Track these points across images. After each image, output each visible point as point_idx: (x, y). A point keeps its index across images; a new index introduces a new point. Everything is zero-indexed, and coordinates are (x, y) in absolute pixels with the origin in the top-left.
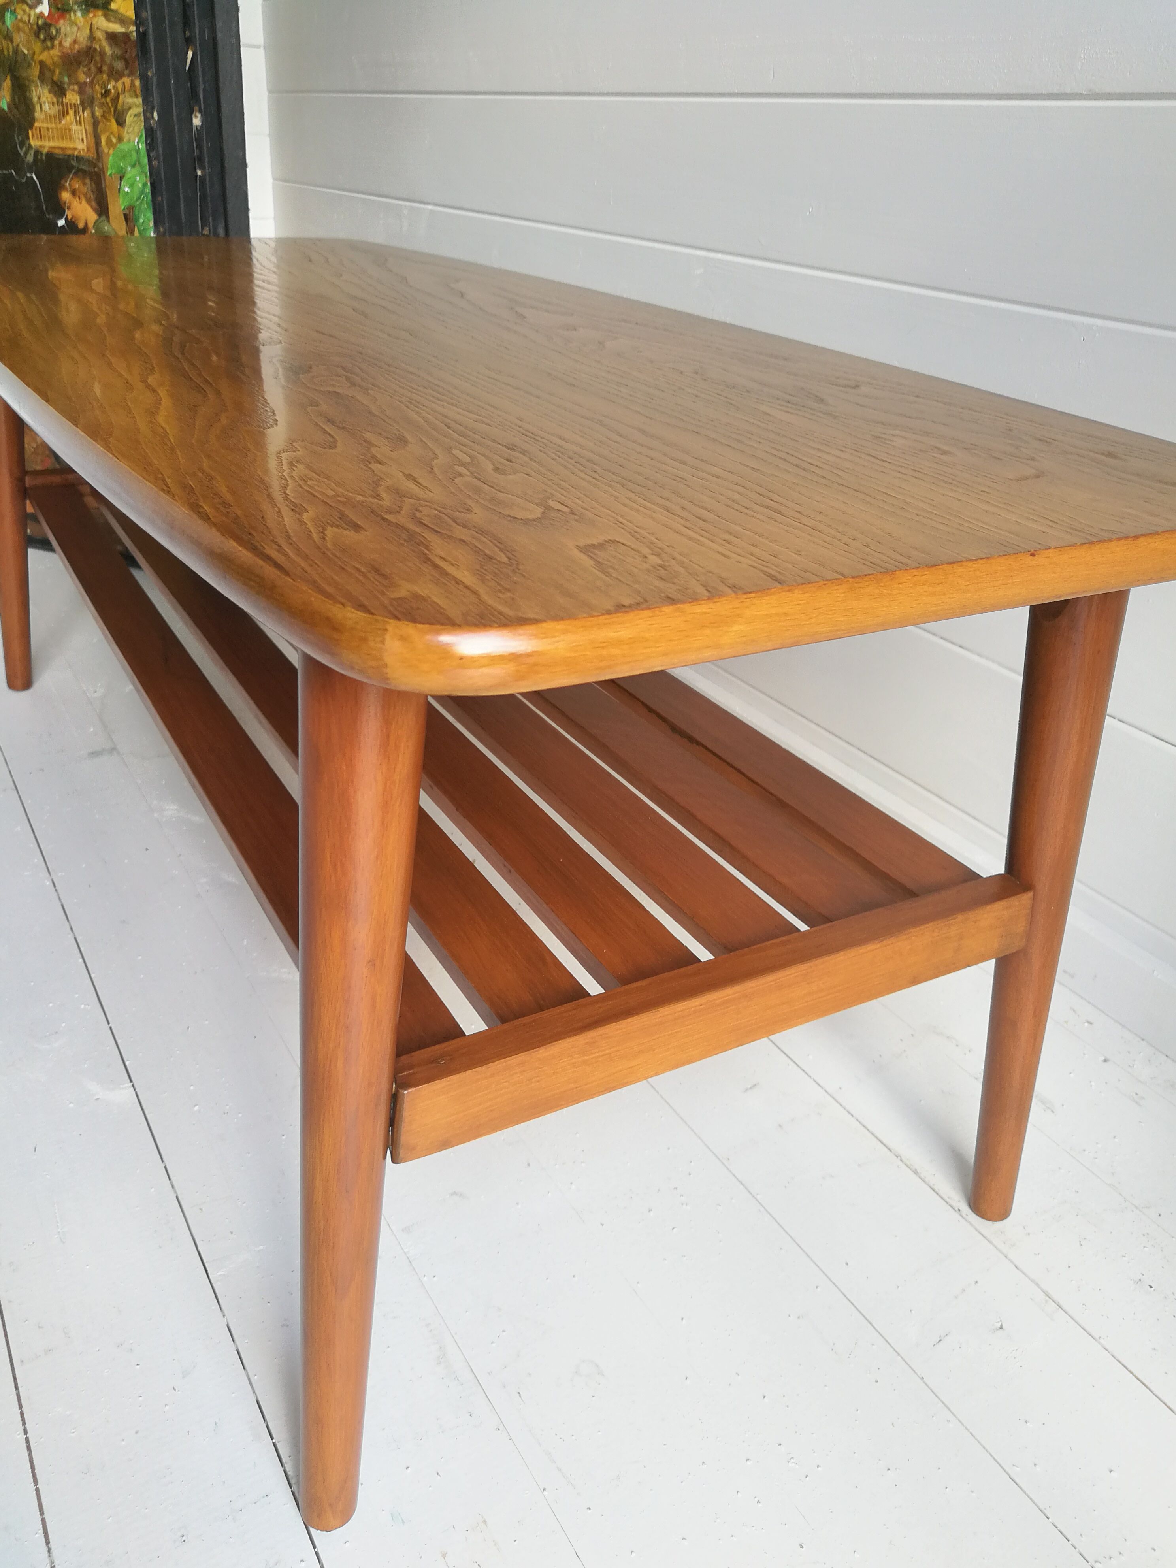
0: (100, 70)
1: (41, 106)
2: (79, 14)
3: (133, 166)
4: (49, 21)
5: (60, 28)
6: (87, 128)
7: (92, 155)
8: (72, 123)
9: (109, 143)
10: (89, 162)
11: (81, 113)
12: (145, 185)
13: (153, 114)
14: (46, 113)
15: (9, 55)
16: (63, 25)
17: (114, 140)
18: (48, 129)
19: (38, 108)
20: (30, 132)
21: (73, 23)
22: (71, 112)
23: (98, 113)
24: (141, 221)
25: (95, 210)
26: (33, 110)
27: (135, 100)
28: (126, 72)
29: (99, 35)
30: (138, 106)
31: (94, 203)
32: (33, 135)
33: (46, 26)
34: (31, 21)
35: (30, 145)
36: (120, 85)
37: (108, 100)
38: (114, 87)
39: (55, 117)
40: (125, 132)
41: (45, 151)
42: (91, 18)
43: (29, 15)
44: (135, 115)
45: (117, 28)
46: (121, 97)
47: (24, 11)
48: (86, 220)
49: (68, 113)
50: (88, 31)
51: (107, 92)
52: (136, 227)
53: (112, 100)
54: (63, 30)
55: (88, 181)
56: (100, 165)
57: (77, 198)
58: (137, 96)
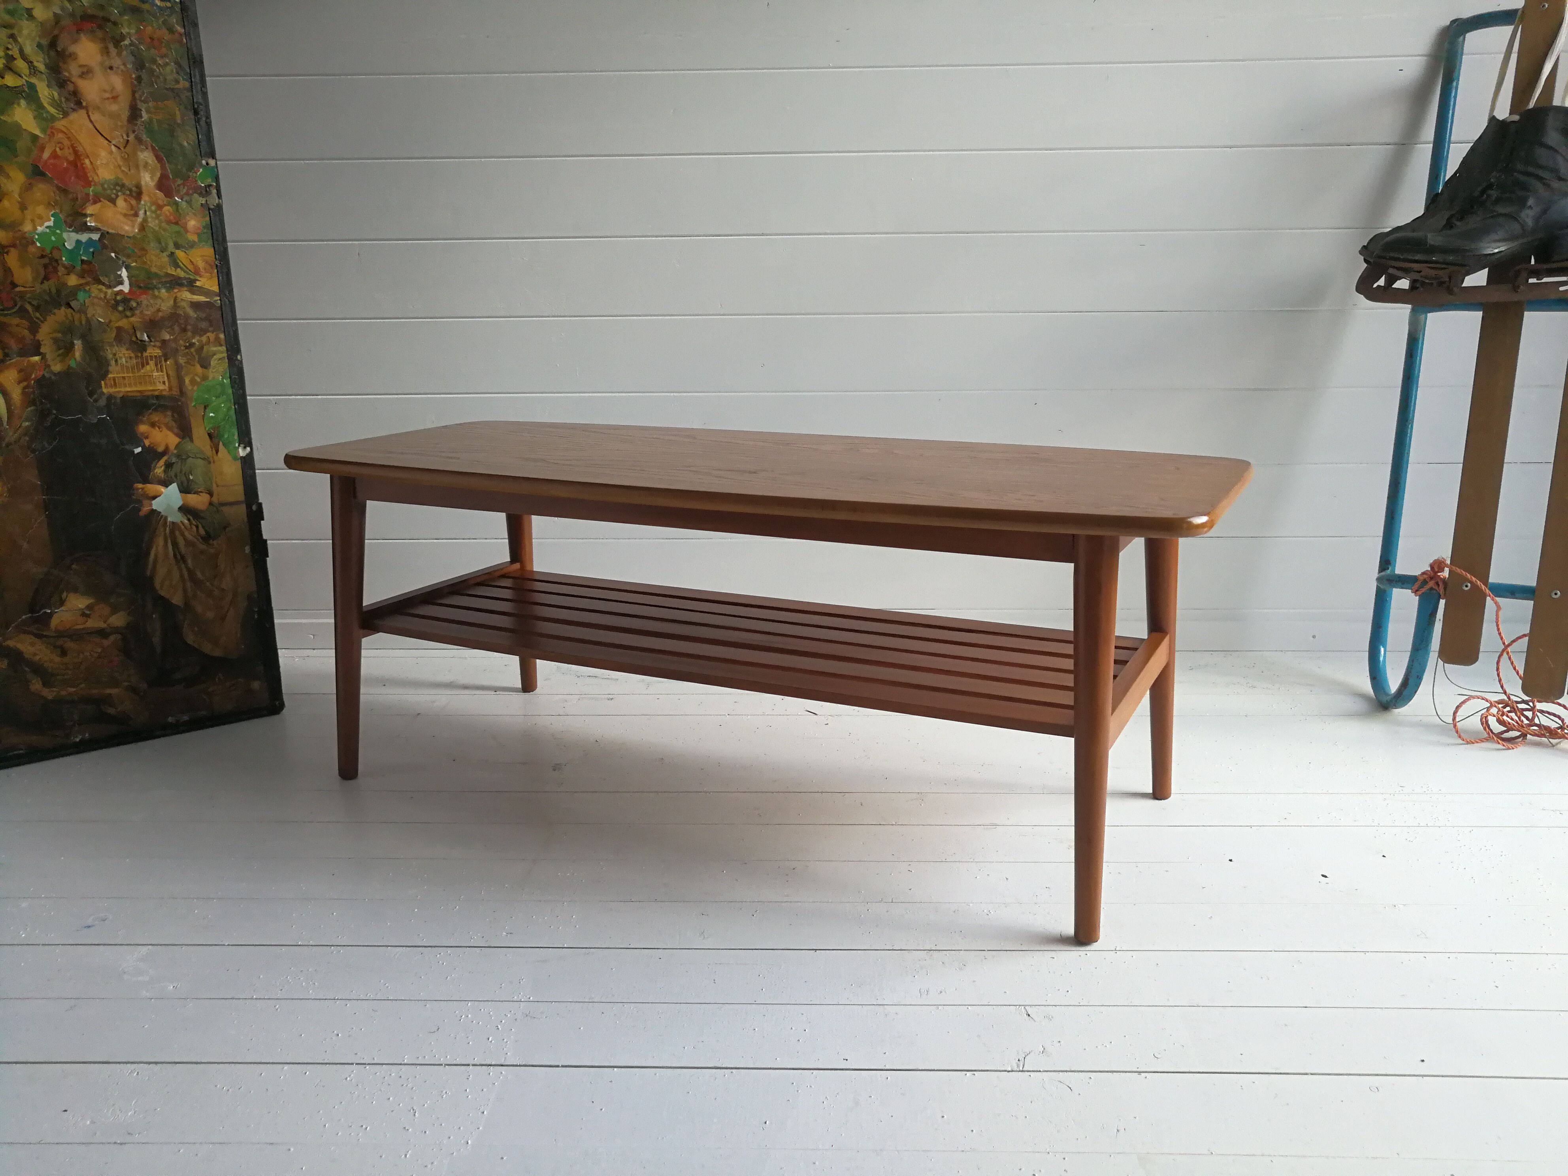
0: (184, 330)
1: (116, 361)
2: (163, 291)
3: (217, 397)
4: (128, 297)
5: (141, 301)
6: (170, 372)
7: (175, 392)
8: (152, 371)
9: (193, 382)
10: (172, 398)
11: (163, 362)
12: (229, 409)
13: (237, 357)
14: (122, 365)
15: (81, 324)
16: (144, 299)
17: (198, 380)
18: (124, 378)
19: (113, 362)
20: (103, 382)
21: (156, 297)
22: (152, 363)
23: (182, 360)
24: (226, 436)
25: (177, 435)
26: (109, 365)
27: (220, 348)
28: (211, 329)
29: (183, 304)
30: (222, 352)
31: (176, 430)
32: (106, 384)
33: (126, 300)
34: (107, 297)
35: (103, 393)
36: (204, 339)
37: (193, 350)
38: (198, 341)
39: (133, 368)
40: (210, 372)
41: (121, 395)
42: (176, 293)
43: (106, 293)
44: (220, 359)
45: (202, 299)
46: (205, 347)
47: (100, 290)
48: (167, 444)
49: (148, 364)
50: (172, 302)
51: (192, 345)
52: (221, 443)
53: (197, 351)
54: (145, 302)
55: (169, 413)
56: (183, 399)
57: (157, 428)
58: (221, 345)
